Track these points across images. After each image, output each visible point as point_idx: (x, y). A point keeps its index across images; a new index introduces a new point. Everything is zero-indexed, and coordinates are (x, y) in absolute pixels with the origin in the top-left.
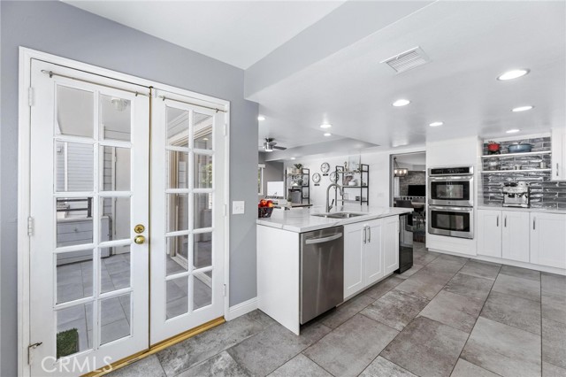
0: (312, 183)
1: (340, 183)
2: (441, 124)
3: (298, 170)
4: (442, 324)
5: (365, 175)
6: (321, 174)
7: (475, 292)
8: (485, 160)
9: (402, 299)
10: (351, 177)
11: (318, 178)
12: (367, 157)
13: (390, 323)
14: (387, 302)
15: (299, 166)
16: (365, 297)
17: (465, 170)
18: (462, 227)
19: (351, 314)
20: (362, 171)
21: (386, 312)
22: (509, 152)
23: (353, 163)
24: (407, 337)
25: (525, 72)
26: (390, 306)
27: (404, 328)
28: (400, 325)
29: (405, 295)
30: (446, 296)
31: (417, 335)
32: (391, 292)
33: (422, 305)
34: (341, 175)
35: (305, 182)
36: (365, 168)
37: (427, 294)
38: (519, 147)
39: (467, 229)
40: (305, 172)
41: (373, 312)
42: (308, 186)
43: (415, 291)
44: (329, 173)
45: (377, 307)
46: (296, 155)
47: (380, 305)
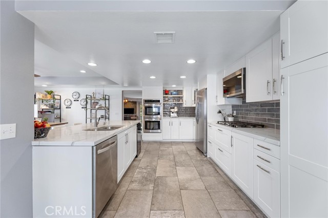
0: (63, 106)
1: (89, 106)
2: (155, 77)
3: (49, 96)
4: (167, 177)
5: (107, 101)
6: (73, 100)
7: (169, 156)
8: (164, 97)
9: (145, 171)
10: (97, 103)
11: (69, 103)
12: (109, 90)
13: (146, 187)
14: (139, 176)
15: (50, 93)
16: (126, 178)
17: (159, 101)
18: (157, 128)
19: (123, 193)
20: (105, 99)
21: (141, 182)
22: (171, 94)
23: (99, 94)
24: (158, 191)
25: (195, 61)
26: (141, 178)
27: (154, 187)
28: (151, 187)
29: (145, 169)
30: (161, 162)
31: (160, 188)
32: (138, 169)
33: (155, 171)
34: (89, 101)
35: (57, 105)
36: (107, 97)
37: (154, 164)
38: (175, 93)
39: (159, 128)
40: (56, 97)
41: (135, 186)
42: (60, 108)
43: (148, 164)
44: (79, 99)
45: (136, 181)
46: (48, 83)
47: (136, 179)
